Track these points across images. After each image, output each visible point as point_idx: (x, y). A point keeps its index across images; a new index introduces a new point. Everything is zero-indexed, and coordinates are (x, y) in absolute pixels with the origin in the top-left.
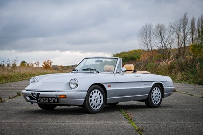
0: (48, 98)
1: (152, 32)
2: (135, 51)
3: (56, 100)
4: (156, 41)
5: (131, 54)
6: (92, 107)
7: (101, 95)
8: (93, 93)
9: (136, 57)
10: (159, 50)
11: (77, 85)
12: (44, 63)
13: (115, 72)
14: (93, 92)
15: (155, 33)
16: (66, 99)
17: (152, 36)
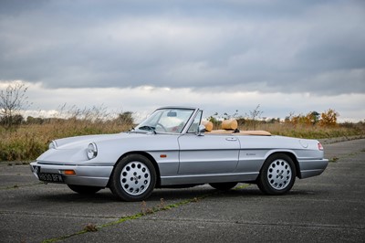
0: (51, 174)
3: (60, 178)
6: (127, 190)
7: (147, 171)
8: (128, 169)
11: (95, 154)
12: (323, 116)
13: (184, 132)
14: (130, 165)
16: (74, 177)
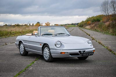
1: (108, 5)
2: (100, 16)
4: (111, 10)
5: (97, 17)
9: (100, 19)
10: (112, 15)
12: (46, 24)
15: (110, 5)
17: (108, 7)
